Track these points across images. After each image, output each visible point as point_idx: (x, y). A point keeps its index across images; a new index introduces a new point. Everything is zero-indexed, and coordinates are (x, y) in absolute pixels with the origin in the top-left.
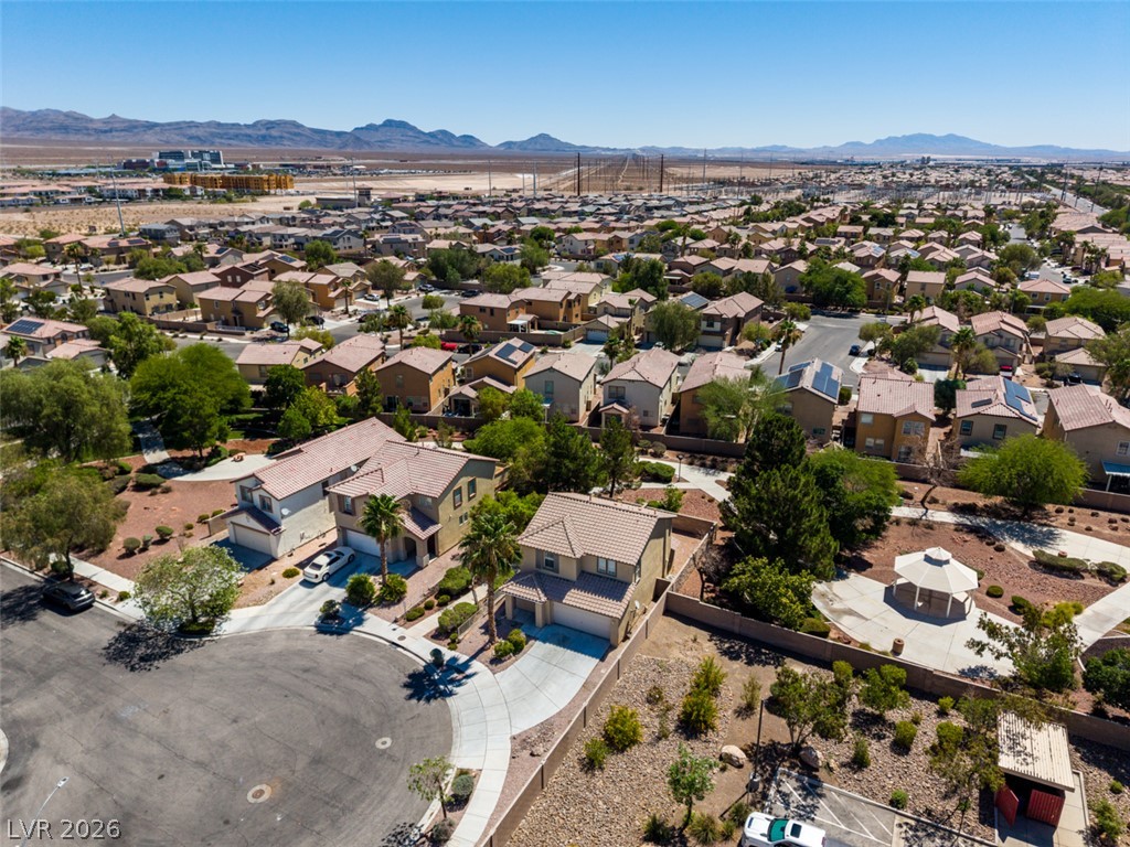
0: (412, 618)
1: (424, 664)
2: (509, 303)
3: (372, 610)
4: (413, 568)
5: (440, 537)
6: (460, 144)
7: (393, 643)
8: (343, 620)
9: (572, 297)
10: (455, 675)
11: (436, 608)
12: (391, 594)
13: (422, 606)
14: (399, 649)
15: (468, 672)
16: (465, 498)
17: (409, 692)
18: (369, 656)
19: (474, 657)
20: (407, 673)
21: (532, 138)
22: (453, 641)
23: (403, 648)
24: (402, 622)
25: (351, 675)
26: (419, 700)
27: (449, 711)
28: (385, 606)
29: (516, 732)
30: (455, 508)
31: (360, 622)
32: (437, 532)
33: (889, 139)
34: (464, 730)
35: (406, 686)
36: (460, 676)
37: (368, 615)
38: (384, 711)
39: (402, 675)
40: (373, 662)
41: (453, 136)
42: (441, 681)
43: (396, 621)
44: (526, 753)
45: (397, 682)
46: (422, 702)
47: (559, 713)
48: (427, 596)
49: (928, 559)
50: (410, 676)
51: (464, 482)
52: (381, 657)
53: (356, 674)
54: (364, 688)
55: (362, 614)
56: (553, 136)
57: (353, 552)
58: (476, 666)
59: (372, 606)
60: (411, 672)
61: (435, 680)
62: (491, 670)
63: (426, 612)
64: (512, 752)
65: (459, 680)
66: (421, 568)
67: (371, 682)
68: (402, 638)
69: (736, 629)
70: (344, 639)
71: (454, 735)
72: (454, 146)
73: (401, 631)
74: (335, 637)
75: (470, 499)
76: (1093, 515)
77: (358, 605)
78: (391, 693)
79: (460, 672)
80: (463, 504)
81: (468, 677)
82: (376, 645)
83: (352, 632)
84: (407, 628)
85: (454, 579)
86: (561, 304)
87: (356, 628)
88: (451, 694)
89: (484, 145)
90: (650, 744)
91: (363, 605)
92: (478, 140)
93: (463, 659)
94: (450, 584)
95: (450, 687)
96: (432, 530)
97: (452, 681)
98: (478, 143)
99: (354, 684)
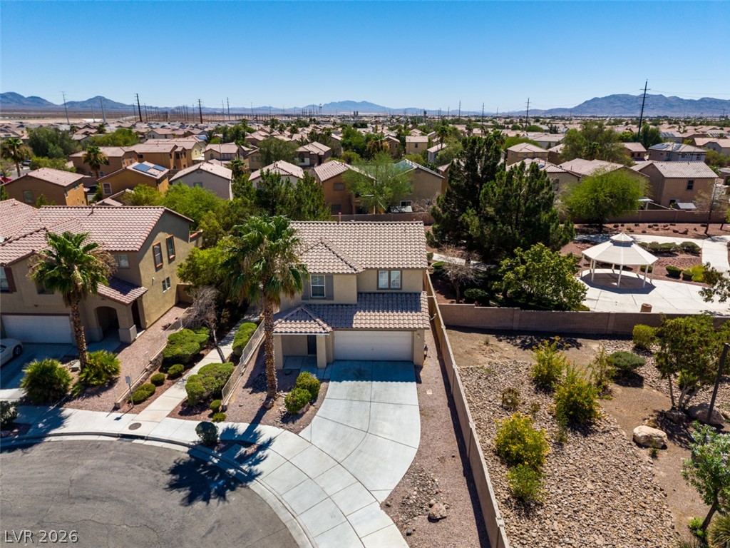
0: (138, 399)
1: (187, 449)
2: (123, 153)
3: (72, 403)
4: (117, 345)
5: (145, 304)
6: (30, 103)
7: (124, 436)
8: (24, 427)
9: (179, 150)
10: (243, 450)
11: (167, 382)
12: (98, 376)
13: (148, 382)
14: (136, 441)
15: (262, 440)
16: (165, 259)
17: (184, 493)
18: (89, 462)
19: (257, 420)
20: (166, 468)
21: (91, 99)
22: (216, 410)
23: (142, 438)
24: (126, 407)
25: (69, 498)
26: (207, 499)
27: (263, 502)
28: (92, 394)
29: (383, 497)
30: (157, 269)
31: (59, 421)
32: (141, 296)
33: (331, 103)
34: (304, 520)
35: (173, 486)
36: (250, 450)
37: (67, 411)
38: (153, 536)
39: (160, 473)
40: (101, 468)
41: (22, 97)
42: (226, 463)
43: (116, 408)
44: (421, 522)
45: (155, 486)
46: (213, 502)
47: (419, 453)
48: (149, 372)
49: (617, 243)
50: (173, 471)
51: (162, 237)
52: (112, 459)
53: (77, 494)
54: (102, 512)
55: (57, 411)
56: (107, 98)
57: (18, 343)
58: (266, 431)
59: (70, 399)
60: (172, 464)
61: (215, 466)
62: (290, 430)
63: (158, 389)
64: (401, 528)
65: (253, 455)
66: (129, 344)
67: (109, 498)
68: (137, 426)
69: (516, 326)
70: (36, 451)
71: (294, 534)
72: (23, 104)
73: (128, 419)
74: (19, 453)
75: (170, 261)
76: (636, 225)
77: (46, 402)
78: (152, 505)
79: (248, 445)
80: (164, 266)
81: (264, 447)
82: (97, 446)
83: (47, 439)
84: (137, 413)
85: (182, 344)
86: (170, 154)
87: (53, 432)
88: (252, 476)
89: (50, 104)
90: (556, 454)
91: (54, 401)
92: (44, 100)
93: (242, 427)
94: (179, 350)
95: (245, 467)
96: (134, 294)
97: (243, 459)
98: (45, 103)
99: (80, 511)
